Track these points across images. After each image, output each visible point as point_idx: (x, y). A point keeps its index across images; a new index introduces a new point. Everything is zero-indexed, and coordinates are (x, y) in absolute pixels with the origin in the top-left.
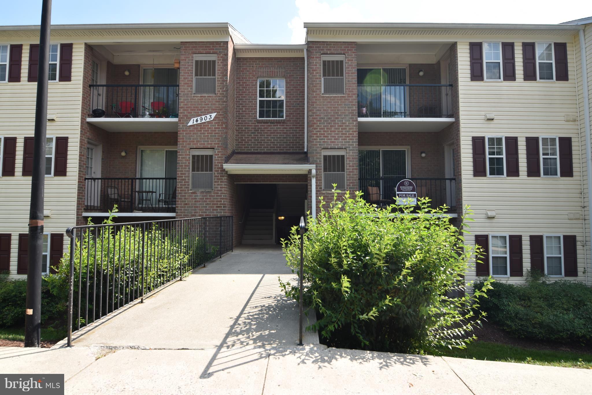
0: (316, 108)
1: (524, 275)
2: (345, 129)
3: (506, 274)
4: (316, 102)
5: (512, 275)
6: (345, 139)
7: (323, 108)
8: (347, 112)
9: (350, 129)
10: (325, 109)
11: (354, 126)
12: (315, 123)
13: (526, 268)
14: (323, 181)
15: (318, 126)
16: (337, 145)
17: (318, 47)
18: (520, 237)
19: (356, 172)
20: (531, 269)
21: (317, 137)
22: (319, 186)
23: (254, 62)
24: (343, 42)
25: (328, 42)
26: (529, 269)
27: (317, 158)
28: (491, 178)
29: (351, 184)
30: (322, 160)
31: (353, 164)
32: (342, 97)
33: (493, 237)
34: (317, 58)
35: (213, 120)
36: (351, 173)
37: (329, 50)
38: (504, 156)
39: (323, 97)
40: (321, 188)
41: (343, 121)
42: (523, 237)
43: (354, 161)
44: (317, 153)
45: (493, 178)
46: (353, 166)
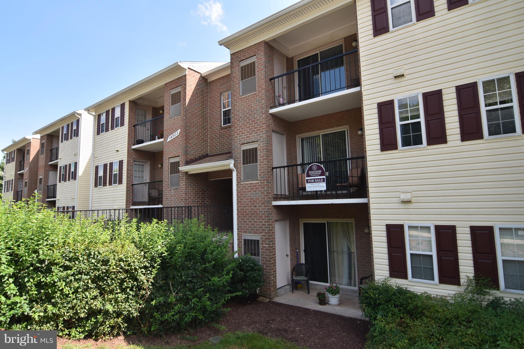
0: (236, 109)
1: (461, 284)
2: (257, 123)
3: (433, 279)
4: (236, 105)
5: (442, 281)
6: (256, 133)
7: (241, 108)
8: (258, 107)
9: (260, 122)
10: (242, 108)
11: (263, 119)
12: (236, 123)
13: (465, 274)
14: (242, 174)
15: (238, 125)
16: (251, 139)
17: (237, 57)
18: (452, 229)
19: (266, 162)
20: (475, 276)
21: (237, 134)
22: (240, 177)
23: (218, 82)
24: (255, 45)
25: (243, 49)
26: (472, 275)
27: (238, 153)
28: (404, 150)
29: (262, 174)
30: (242, 154)
31: (263, 155)
32: (254, 94)
33: (410, 227)
34: (236, 66)
35: (179, 135)
36: (262, 164)
37: (244, 56)
38: (422, 120)
39: (241, 98)
40: (241, 180)
41: (255, 116)
42: (457, 229)
43: (263, 152)
44: (237, 149)
45: (407, 150)
46: (263, 157)
